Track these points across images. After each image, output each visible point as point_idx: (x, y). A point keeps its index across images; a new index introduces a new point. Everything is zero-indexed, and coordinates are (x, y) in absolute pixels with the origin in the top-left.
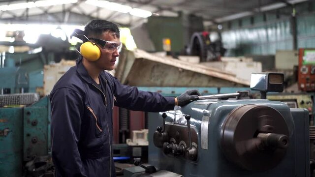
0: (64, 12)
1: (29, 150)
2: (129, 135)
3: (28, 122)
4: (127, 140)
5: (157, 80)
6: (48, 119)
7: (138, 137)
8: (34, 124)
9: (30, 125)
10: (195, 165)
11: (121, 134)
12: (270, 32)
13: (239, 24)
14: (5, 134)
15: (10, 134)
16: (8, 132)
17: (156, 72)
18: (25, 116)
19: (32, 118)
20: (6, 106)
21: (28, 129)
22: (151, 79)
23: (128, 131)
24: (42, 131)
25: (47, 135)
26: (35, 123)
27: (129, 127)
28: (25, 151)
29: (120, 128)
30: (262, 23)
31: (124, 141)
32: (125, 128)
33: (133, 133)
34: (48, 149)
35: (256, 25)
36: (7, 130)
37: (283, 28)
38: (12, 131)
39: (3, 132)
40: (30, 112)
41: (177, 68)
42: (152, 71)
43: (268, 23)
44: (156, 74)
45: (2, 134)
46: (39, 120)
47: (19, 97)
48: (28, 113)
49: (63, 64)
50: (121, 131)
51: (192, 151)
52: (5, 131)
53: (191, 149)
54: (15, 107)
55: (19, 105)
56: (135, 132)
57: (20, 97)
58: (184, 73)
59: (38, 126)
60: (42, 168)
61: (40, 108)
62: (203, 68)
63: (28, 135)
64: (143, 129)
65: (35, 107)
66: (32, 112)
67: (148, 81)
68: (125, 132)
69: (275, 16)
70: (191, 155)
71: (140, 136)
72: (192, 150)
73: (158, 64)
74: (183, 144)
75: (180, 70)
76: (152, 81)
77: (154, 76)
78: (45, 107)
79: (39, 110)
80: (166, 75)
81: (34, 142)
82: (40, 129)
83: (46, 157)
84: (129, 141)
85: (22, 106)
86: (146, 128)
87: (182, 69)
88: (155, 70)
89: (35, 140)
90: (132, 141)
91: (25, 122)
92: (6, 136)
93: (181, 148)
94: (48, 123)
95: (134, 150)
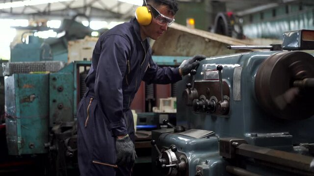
0: (85, 7)
1: (55, 116)
2: (155, 103)
3: (54, 87)
4: (154, 108)
5: (183, 50)
6: (74, 85)
7: (164, 104)
8: (60, 90)
9: (56, 91)
10: (227, 119)
11: (147, 103)
12: (292, 25)
13: (261, 17)
14: (31, 100)
15: (36, 100)
16: (34, 98)
17: (182, 43)
18: (51, 81)
19: (58, 84)
20: (32, 73)
21: (54, 95)
22: (177, 49)
23: (154, 99)
24: (68, 98)
25: (73, 101)
26: (60, 88)
27: (155, 96)
28: (51, 117)
29: (146, 97)
30: (284, 15)
31: (150, 110)
32: (151, 97)
33: (159, 101)
34: (73, 116)
35: (278, 17)
36: (34, 96)
37: (306, 21)
38: (38, 97)
39: (29, 97)
40: (56, 77)
41: (204, 38)
42: (178, 41)
43: (291, 14)
44: (182, 44)
45: (28, 100)
46: (65, 86)
47: (44, 64)
48: (54, 79)
49: (87, 40)
50: (147, 100)
51: (224, 105)
52: (31, 97)
53: (222, 102)
54: (40, 73)
55: (45, 71)
56: (161, 100)
57: (46, 64)
58: (210, 44)
59: (64, 93)
60: (69, 131)
61: (66, 73)
62: (229, 40)
63: (54, 101)
64: (169, 97)
65: (61, 73)
66: (58, 78)
67: (174, 51)
68: (151, 100)
69: (297, 8)
70: (223, 108)
71: (167, 103)
72: (224, 103)
73: (184, 34)
74: (214, 99)
75: (207, 40)
76: (178, 51)
77: (180, 46)
78: (70, 73)
79: (65, 76)
80: (192, 45)
81: (60, 108)
82: (66, 95)
83: (72, 122)
84: (155, 109)
85: (47, 73)
86: (172, 96)
87: (209, 39)
88: (182, 40)
89: (61, 106)
90: (159, 109)
91: (51, 87)
92: (32, 102)
93: (212, 103)
94: (74, 89)
95: (161, 117)
